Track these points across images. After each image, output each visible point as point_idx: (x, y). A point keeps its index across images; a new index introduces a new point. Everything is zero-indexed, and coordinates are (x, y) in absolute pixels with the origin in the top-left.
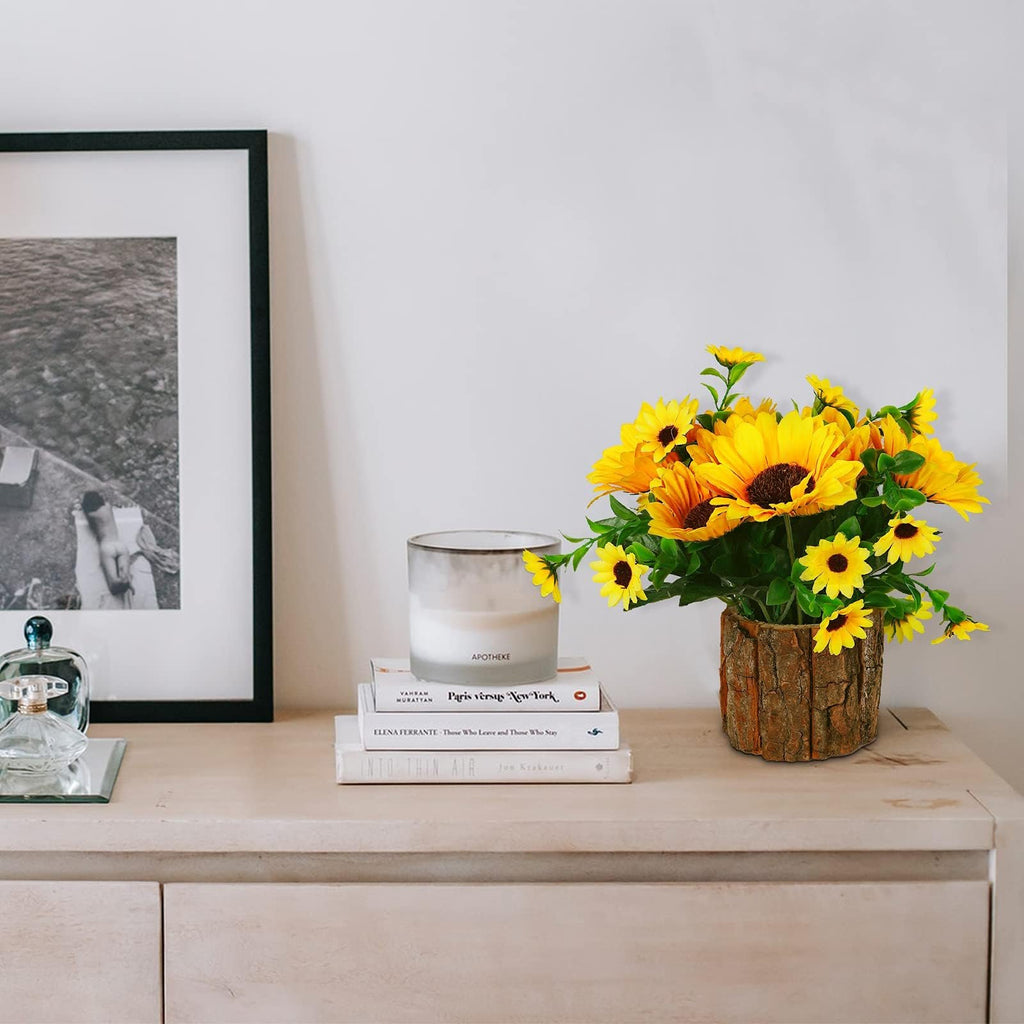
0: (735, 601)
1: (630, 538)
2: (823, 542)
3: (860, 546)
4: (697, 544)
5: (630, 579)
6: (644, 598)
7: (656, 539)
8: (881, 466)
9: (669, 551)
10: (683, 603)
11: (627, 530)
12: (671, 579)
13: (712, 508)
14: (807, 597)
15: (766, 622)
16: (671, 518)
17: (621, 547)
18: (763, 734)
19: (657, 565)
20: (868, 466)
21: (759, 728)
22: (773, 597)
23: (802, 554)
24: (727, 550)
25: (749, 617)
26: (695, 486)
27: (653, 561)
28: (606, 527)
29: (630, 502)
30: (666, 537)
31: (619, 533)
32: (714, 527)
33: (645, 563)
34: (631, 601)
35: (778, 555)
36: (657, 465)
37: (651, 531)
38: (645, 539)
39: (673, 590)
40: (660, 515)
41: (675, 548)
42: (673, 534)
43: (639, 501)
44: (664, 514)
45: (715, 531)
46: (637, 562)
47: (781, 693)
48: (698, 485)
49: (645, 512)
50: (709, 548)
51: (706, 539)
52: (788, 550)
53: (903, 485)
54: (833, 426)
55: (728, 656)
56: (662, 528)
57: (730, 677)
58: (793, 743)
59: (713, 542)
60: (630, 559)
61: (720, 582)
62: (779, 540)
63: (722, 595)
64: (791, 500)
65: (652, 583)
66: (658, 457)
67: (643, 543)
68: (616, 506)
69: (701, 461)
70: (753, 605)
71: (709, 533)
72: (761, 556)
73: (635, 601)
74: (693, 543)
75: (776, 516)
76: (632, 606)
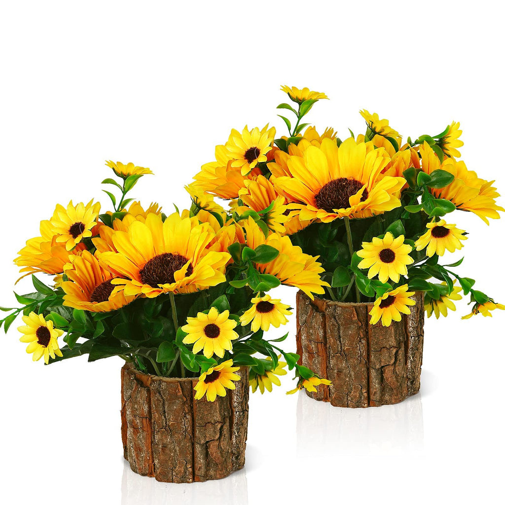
0: (132, 358)
1: (49, 308)
2: (200, 314)
3: (230, 318)
4: (101, 314)
5: (49, 340)
6: (61, 355)
7: (70, 310)
8: (245, 257)
9: (79, 319)
10: (91, 360)
11: (47, 303)
12: (81, 340)
13: (113, 287)
14: (188, 356)
15: (157, 375)
16: (80, 293)
17: (41, 315)
18: (156, 461)
19: (70, 329)
20: (234, 257)
21: (153, 457)
22: (161, 356)
23: (185, 323)
24: (125, 320)
25: (143, 371)
26: (99, 268)
27: (67, 327)
28: (30, 300)
29: (48, 280)
30: (77, 308)
31: (40, 304)
32: (114, 301)
33: (61, 328)
34: (50, 357)
35: (165, 324)
36: (69, 252)
37: (65, 304)
38: (61, 309)
39: (83, 349)
40: (71, 291)
41: (84, 317)
42: (82, 306)
43: (55, 280)
44: (74, 290)
45: (115, 305)
46: (55, 328)
47: (169, 430)
48: (101, 268)
49: (60, 288)
50: (111, 317)
51: (108, 310)
52: (172, 320)
53: (262, 271)
54: (206, 225)
55: (127, 401)
56: (74, 302)
57: (129, 417)
58: (179, 469)
59: (114, 313)
60: (49, 325)
61: (120, 343)
62: (166, 312)
63: (122, 354)
64: (175, 282)
65: (66, 344)
66: (69, 247)
67: (59, 312)
68: (37, 283)
69: (104, 250)
70: (146, 362)
71: (110, 306)
72: (152, 324)
73: (54, 357)
74: (98, 313)
75: (163, 294)
76: (51, 361)
